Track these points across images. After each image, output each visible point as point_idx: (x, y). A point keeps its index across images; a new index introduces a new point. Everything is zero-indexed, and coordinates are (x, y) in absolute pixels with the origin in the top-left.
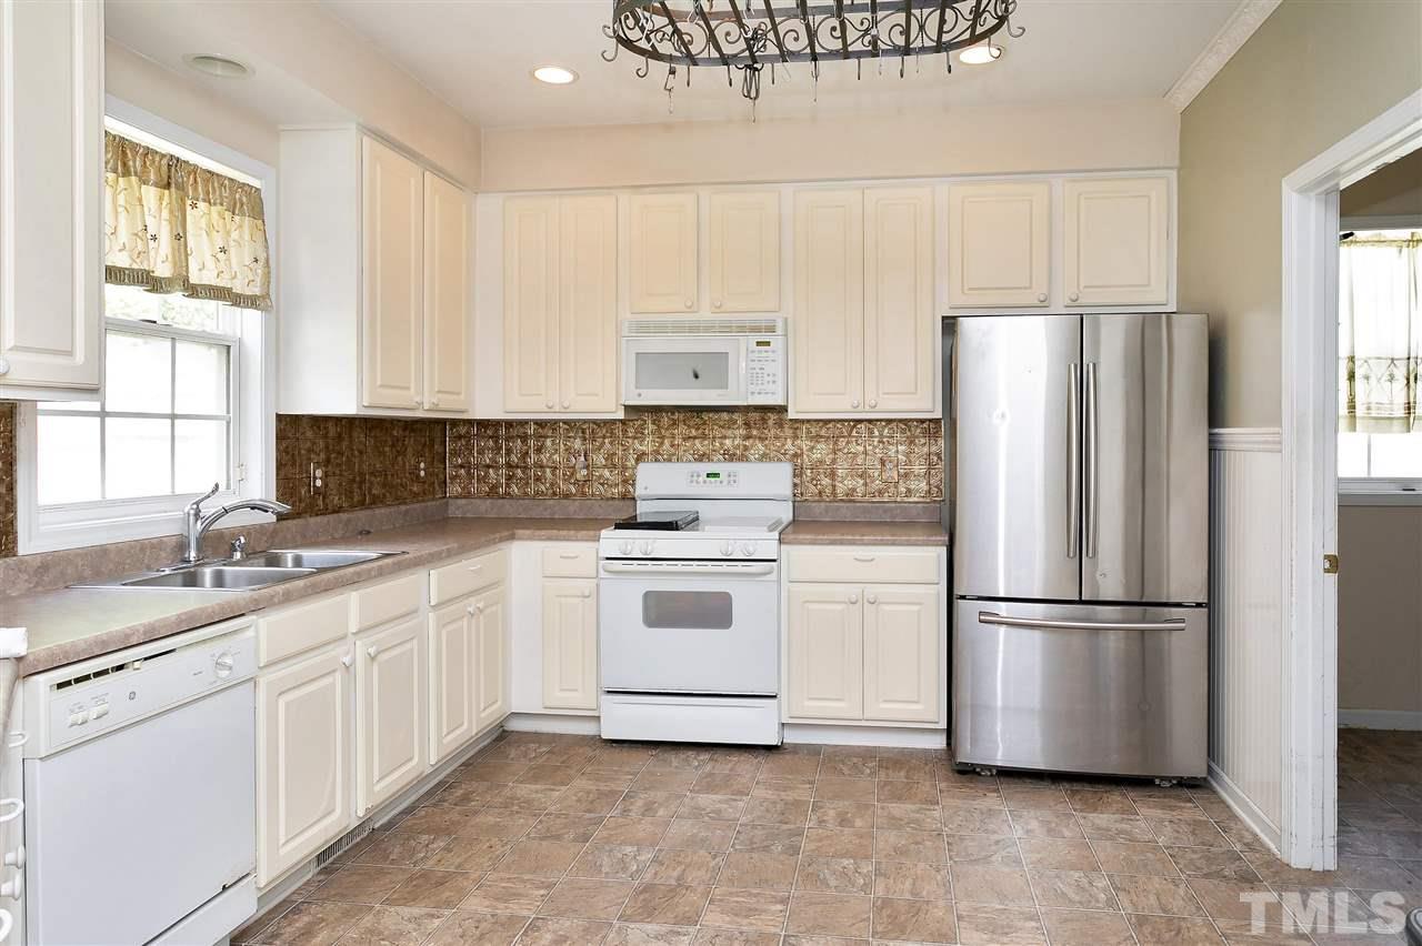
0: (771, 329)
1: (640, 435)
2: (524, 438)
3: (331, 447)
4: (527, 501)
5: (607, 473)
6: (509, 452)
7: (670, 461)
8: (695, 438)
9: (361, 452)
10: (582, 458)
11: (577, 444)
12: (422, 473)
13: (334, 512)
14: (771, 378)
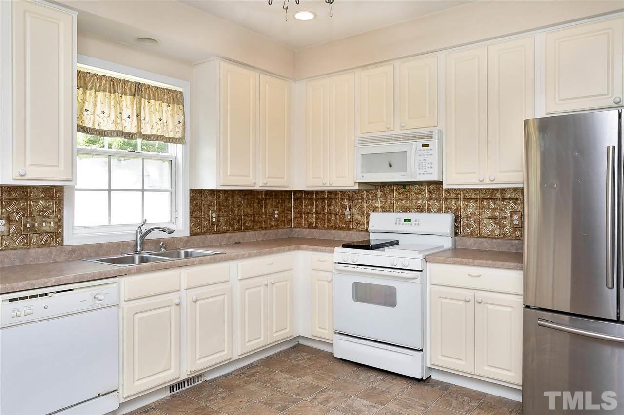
0: (430, 137)
1: (375, 197)
2: (323, 199)
3: (221, 204)
4: (324, 231)
5: (359, 217)
6: (317, 207)
7: (389, 212)
8: (402, 199)
9: (239, 206)
10: (348, 210)
11: (346, 203)
12: (277, 216)
13: (223, 233)
14: (430, 165)
